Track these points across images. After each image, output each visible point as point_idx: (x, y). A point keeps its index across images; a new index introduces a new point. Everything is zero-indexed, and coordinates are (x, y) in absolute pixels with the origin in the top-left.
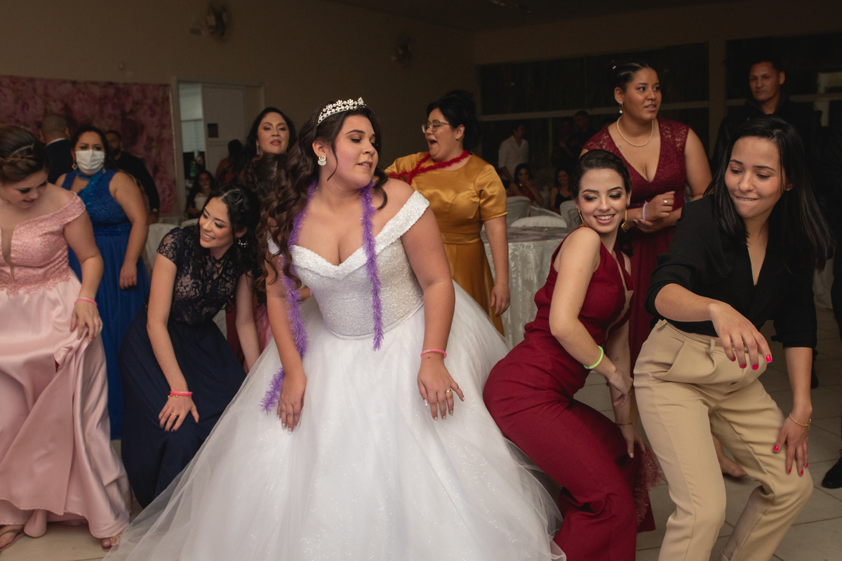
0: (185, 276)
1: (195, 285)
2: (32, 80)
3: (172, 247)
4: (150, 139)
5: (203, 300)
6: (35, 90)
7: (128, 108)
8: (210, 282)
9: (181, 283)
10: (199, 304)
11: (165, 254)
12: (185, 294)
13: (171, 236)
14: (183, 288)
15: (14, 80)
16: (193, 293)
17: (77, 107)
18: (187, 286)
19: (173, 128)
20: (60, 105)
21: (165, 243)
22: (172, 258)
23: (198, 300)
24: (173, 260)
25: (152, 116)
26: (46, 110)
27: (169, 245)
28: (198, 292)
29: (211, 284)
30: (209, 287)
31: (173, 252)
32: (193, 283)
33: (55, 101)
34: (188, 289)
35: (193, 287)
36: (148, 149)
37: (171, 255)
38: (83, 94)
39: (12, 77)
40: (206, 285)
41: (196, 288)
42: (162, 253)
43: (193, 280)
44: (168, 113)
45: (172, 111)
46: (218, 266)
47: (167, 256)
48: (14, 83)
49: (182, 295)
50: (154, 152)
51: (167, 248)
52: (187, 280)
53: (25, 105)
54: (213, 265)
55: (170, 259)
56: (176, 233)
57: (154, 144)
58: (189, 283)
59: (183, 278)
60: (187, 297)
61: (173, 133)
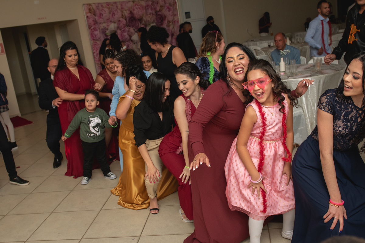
0: (338, 120)
1: (345, 127)
2: (115, 3)
3: (326, 104)
4: (169, 22)
5: (350, 136)
6: (117, 7)
7: (158, 9)
8: (356, 124)
9: (336, 124)
10: (348, 138)
11: (323, 109)
12: (338, 132)
13: (325, 97)
14: (337, 128)
15: (108, 4)
16: (343, 132)
17: (135, 12)
18: (340, 126)
19: (179, 16)
20: (128, 12)
21: (322, 102)
22: (328, 111)
23: (347, 136)
24: (329, 112)
25: (169, 11)
26: (122, 15)
27: (324, 103)
28: (347, 131)
29: (356, 125)
30: (355, 127)
31: (328, 107)
32: (344, 125)
33: (126, 11)
34: (340, 129)
35: (344, 128)
36: (168, 26)
37: (327, 109)
38: (138, 6)
39: (107, 3)
40: (353, 126)
41: (346, 128)
42: (321, 109)
43: (344, 124)
44: (176, 9)
45: (178, 8)
46: (360, 112)
47: (324, 110)
48: (108, 5)
49: (336, 132)
50: (171, 27)
51: (324, 105)
52: (340, 123)
53: (113, 14)
54: (357, 112)
55: (327, 112)
56: (329, 95)
57: (171, 24)
58: (341, 125)
59: (337, 121)
60: (339, 134)
61: (179, 18)
